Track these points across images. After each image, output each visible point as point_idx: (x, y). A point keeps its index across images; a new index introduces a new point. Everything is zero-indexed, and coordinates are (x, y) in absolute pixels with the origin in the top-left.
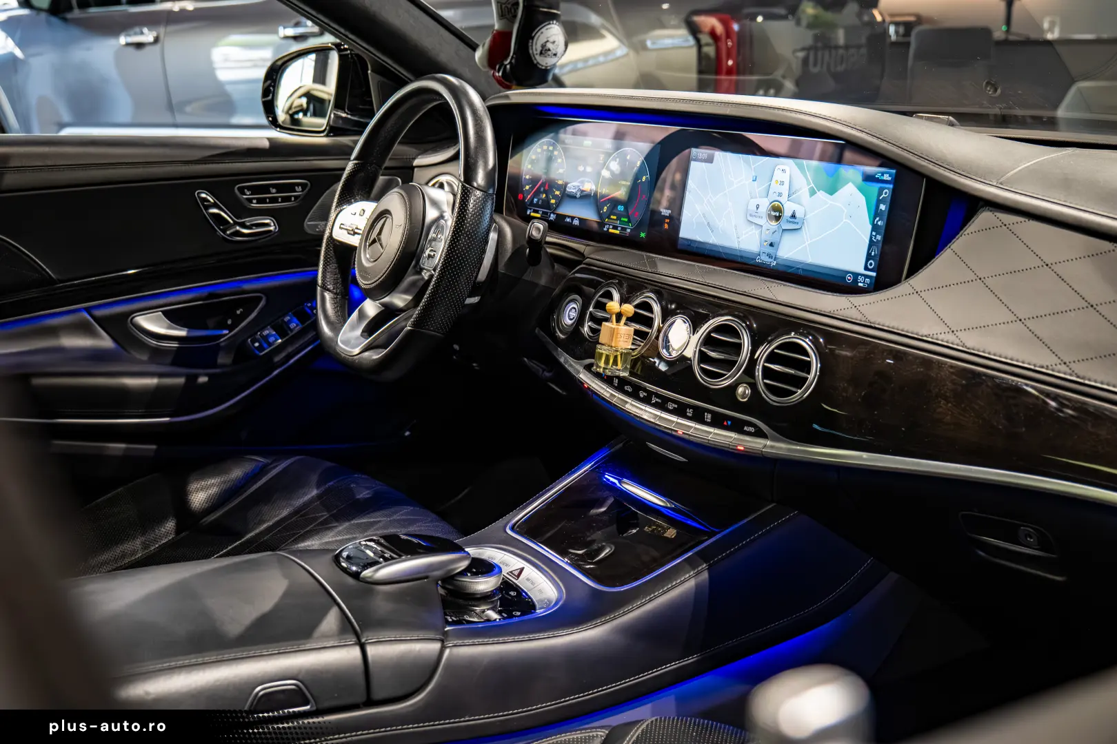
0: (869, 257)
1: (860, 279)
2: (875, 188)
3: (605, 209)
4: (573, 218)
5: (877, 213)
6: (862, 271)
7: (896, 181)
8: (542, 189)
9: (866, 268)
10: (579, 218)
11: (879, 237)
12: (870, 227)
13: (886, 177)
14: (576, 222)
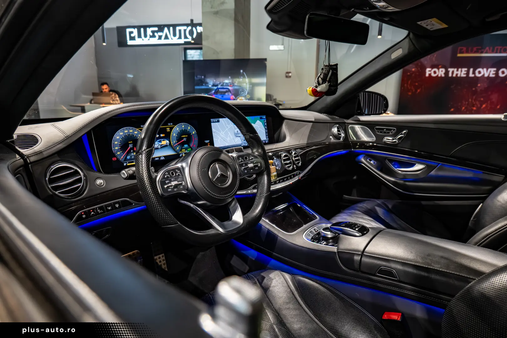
0: (266, 136)
1: (266, 141)
2: (263, 120)
3: (178, 148)
4: (160, 157)
5: (265, 126)
6: (265, 139)
7: (266, 118)
8: (132, 151)
9: (267, 138)
10: (163, 156)
11: (267, 131)
12: (265, 129)
13: (265, 117)
14: (162, 158)
